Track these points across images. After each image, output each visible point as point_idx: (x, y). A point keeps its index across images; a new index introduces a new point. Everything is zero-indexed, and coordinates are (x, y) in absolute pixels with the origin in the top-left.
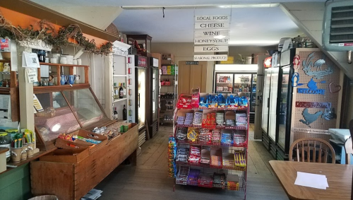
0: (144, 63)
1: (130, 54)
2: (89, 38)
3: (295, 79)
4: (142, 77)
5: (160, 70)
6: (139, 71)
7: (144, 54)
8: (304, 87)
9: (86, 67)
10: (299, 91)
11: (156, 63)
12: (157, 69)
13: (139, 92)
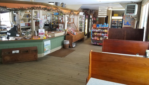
0: (87, 17)
1: (84, 15)
2: (75, 12)
3: (123, 21)
4: (87, 21)
5: (92, 19)
6: (86, 19)
7: (88, 14)
8: (126, 23)
9: (74, 19)
10: (124, 24)
11: (91, 17)
12: (91, 18)
13: (86, 25)
